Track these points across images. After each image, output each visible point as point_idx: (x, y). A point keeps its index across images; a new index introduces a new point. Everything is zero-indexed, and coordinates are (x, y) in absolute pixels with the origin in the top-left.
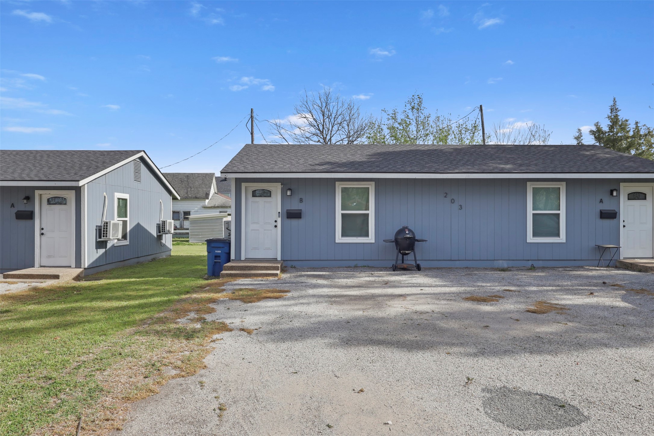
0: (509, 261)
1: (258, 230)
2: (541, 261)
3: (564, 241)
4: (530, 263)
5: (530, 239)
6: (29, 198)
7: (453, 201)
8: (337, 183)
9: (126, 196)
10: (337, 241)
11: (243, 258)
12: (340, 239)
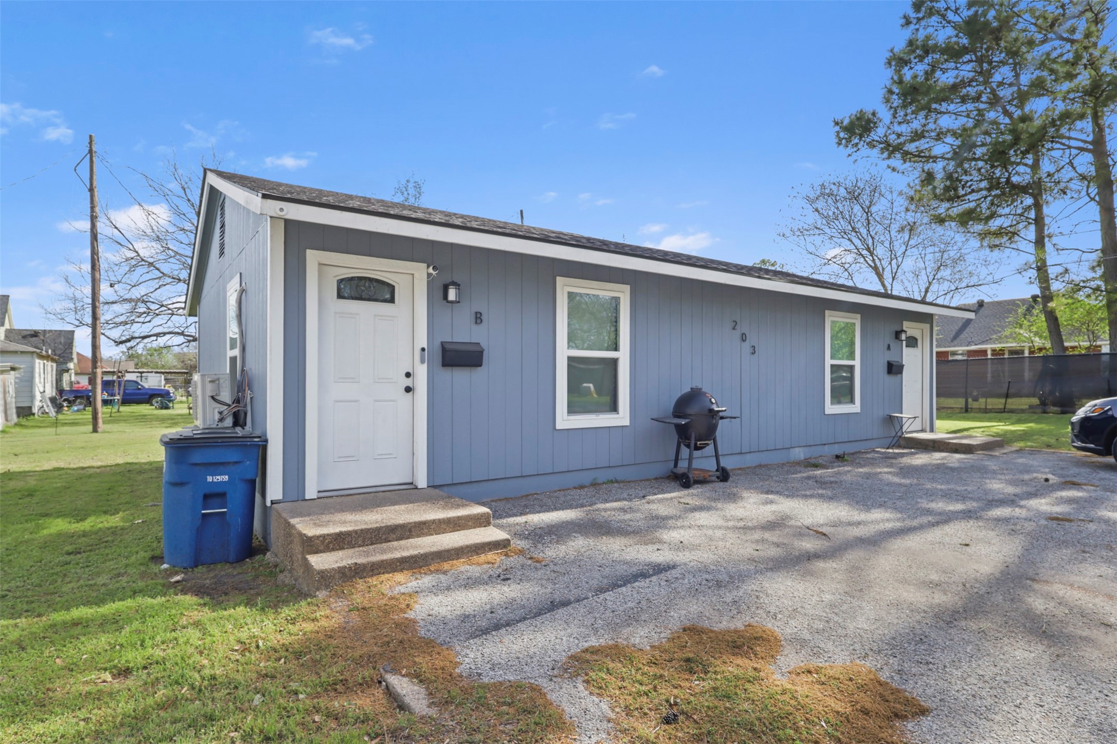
1: (356, 401)
3: (859, 410)
5: (829, 407)
7: (744, 337)
8: (559, 280)
10: (559, 425)
11: (311, 492)
12: (564, 420)
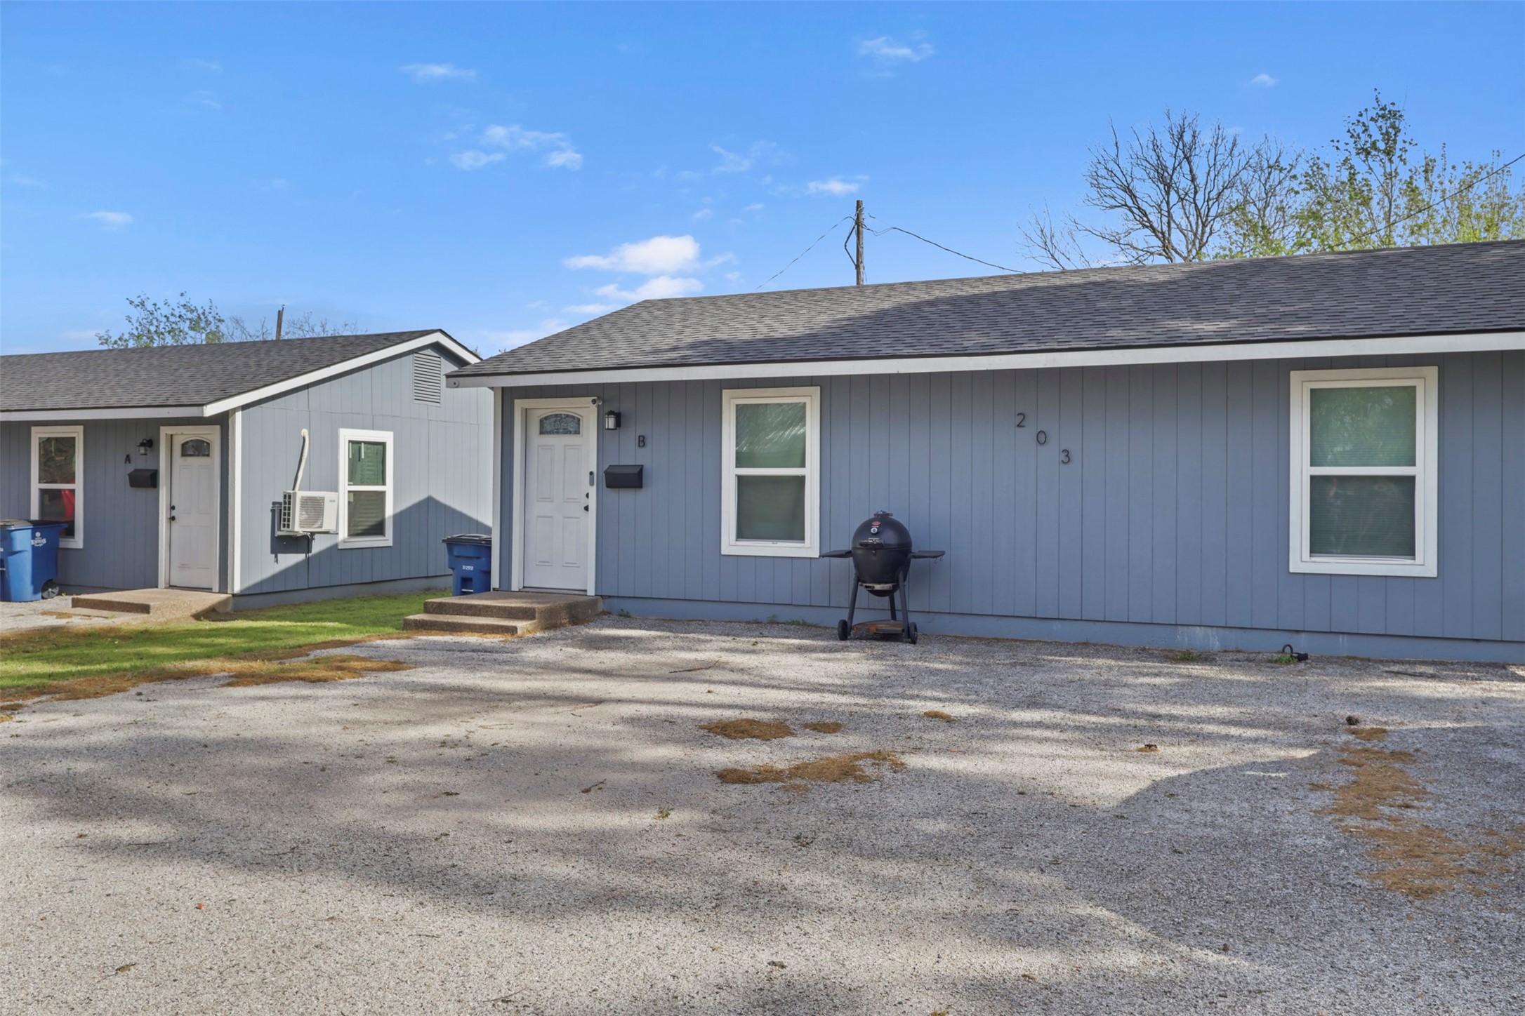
0: (1227, 631)
1: (551, 517)
2: (1346, 636)
3: (1432, 571)
4: (1281, 640)
5: (1301, 559)
6: (150, 444)
7: (1042, 438)
8: (726, 394)
9: (386, 437)
10: (725, 550)
11: (516, 585)
12: (731, 544)
